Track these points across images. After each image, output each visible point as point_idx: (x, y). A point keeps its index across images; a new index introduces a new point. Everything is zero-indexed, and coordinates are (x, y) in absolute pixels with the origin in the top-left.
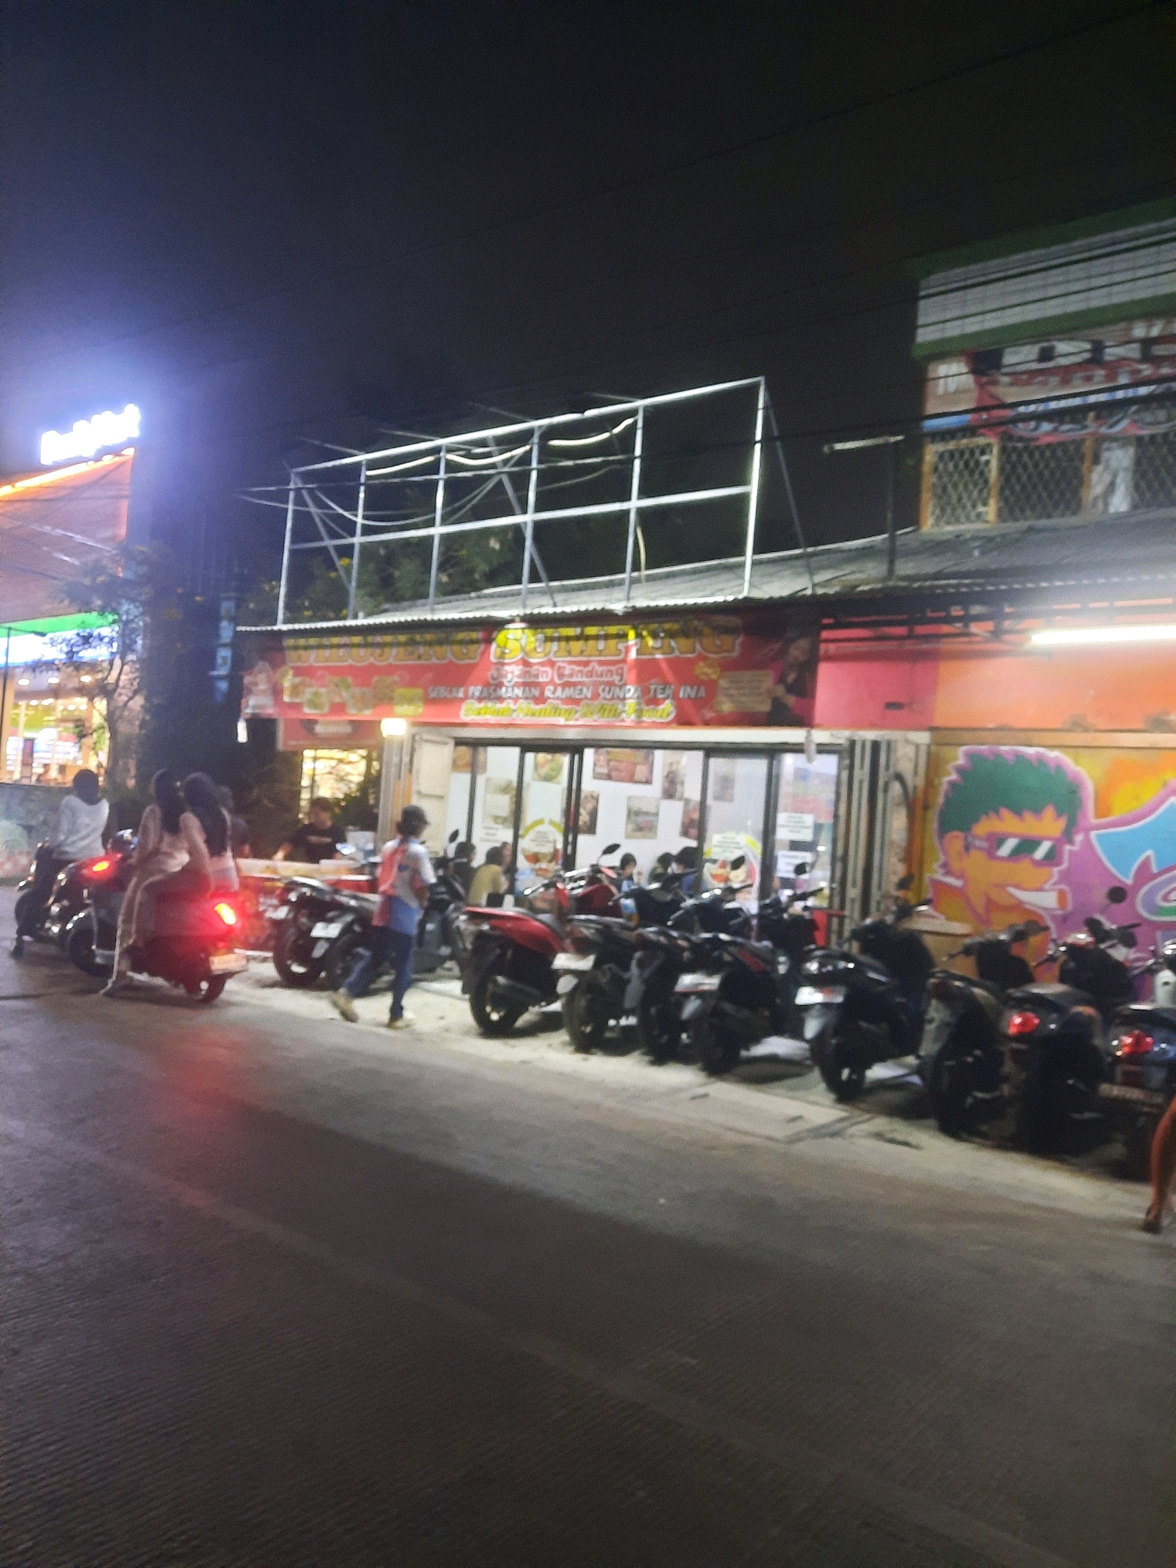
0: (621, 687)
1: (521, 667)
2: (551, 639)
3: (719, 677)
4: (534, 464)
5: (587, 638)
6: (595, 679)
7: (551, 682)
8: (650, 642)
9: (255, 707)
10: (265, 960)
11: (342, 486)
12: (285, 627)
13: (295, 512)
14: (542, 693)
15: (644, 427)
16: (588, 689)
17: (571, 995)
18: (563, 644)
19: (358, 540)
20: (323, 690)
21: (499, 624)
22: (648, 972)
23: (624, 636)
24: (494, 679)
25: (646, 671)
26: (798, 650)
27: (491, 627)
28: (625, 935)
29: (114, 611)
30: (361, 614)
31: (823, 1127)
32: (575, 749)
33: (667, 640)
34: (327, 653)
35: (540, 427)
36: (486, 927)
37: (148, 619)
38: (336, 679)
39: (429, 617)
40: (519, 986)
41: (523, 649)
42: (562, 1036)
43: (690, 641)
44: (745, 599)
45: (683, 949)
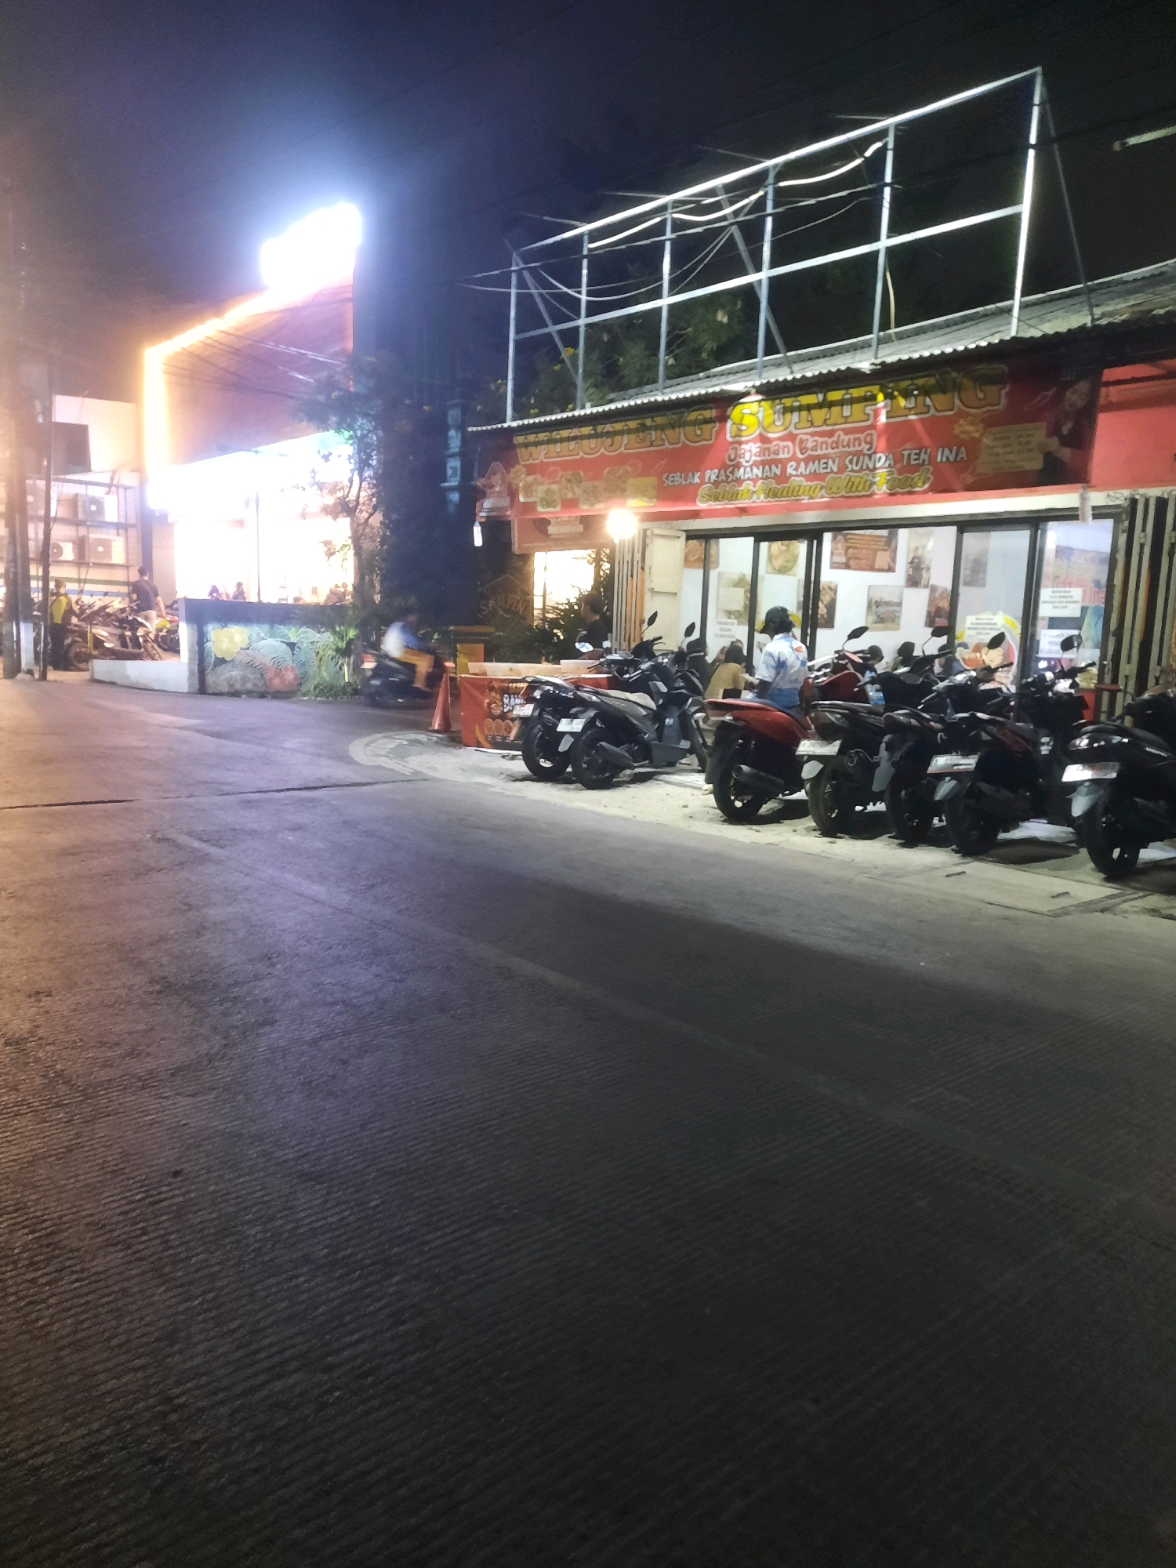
0: (870, 456)
1: (759, 444)
2: (790, 410)
3: (982, 435)
4: (769, 209)
5: (830, 405)
6: (841, 449)
7: (793, 458)
8: (902, 402)
9: (491, 510)
10: (513, 758)
11: (563, 263)
12: (514, 424)
13: (518, 295)
14: (784, 470)
15: (895, 149)
16: (834, 462)
17: (816, 780)
18: (804, 413)
19: (582, 321)
20: (554, 487)
21: (734, 399)
22: (897, 756)
23: (873, 398)
24: (731, 460)
25: (897, 434)
26: (1075, 396)
27: (727, 401)
28: (872, 719)
29: (350, 428)
30: (588, 405)
31: (1091, 902)
32: (812, 534)
33: (920, 399)
34: (558, 447)
35: (775, 166)
36: (728, 718)
37: (380, 433)
38: (568, 474)
39: (660, 398)
40: (762, 774)
41: (760, 424)
42: (809, 822)
43: (949, 395)
44: (1014, 338)
45: (938, 731)
